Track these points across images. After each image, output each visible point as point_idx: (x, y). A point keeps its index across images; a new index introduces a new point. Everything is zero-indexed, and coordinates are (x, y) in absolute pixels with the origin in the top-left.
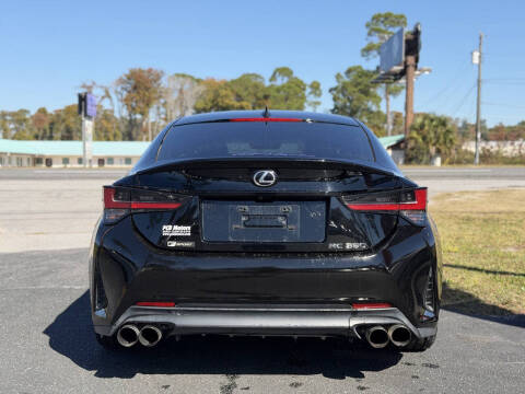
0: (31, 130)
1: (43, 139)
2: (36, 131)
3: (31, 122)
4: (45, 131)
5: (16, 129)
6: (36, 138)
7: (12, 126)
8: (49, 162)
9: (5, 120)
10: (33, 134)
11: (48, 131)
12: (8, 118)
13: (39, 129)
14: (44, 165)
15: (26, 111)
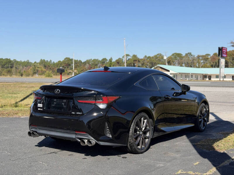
0: (210, 63)
1: (215, 67)
2: (212, 63)
3: (210, 60)
4: (216, 63)
5: (204, 63)
6: (212, 66)
7: (202, 61)
8: (210, 77)
9: (199, 59)
10: (211, 65)
11: (218, 63)
12: (200, 58)
13: (213, 62)
14: (207, 79)
15: (208, 55)
